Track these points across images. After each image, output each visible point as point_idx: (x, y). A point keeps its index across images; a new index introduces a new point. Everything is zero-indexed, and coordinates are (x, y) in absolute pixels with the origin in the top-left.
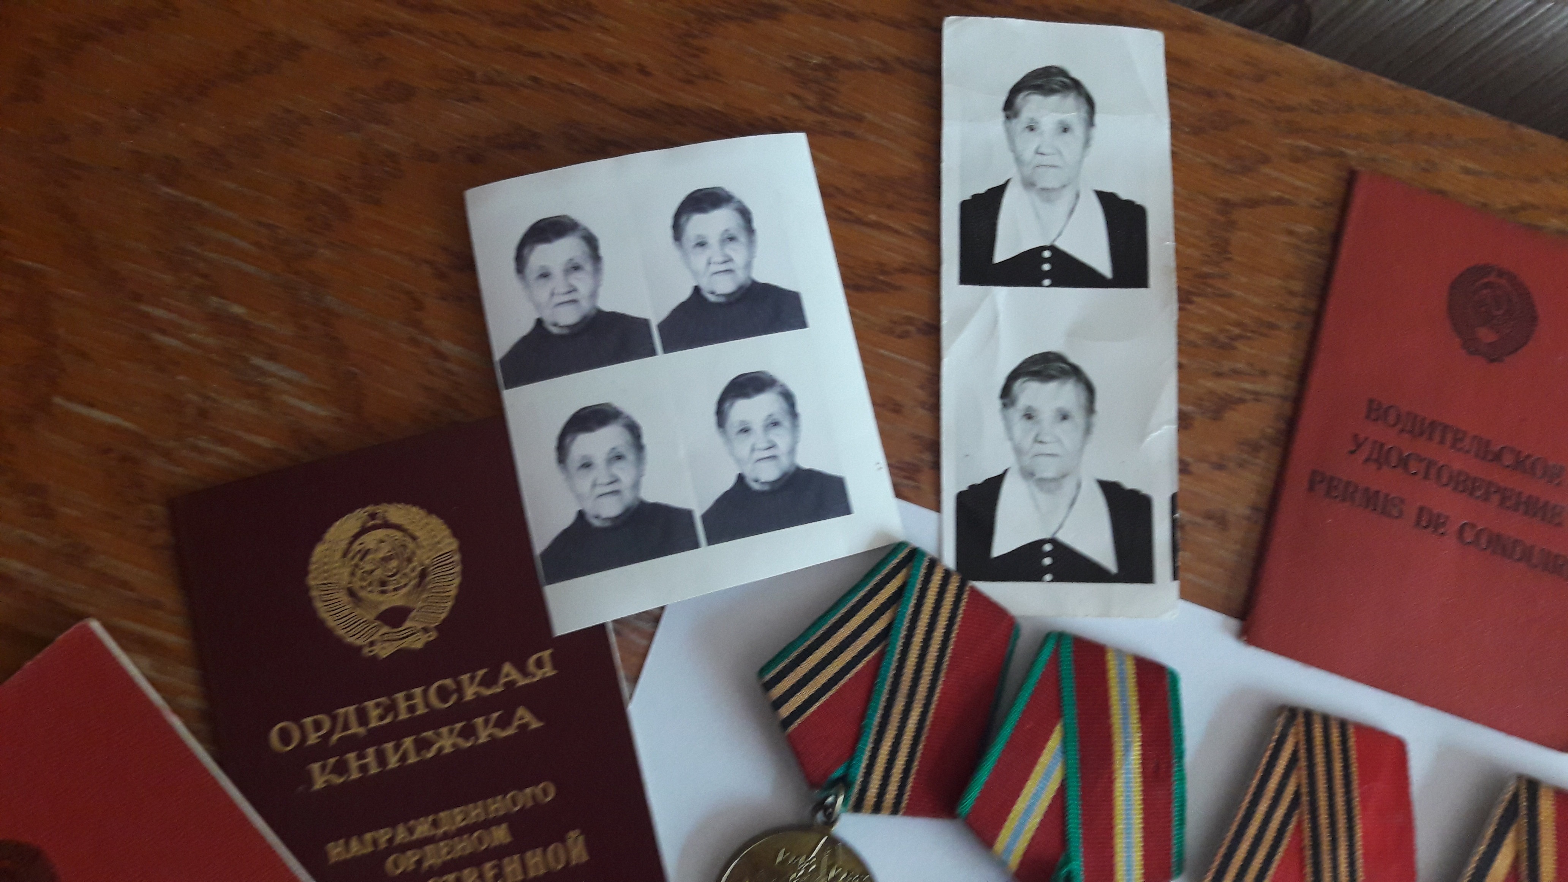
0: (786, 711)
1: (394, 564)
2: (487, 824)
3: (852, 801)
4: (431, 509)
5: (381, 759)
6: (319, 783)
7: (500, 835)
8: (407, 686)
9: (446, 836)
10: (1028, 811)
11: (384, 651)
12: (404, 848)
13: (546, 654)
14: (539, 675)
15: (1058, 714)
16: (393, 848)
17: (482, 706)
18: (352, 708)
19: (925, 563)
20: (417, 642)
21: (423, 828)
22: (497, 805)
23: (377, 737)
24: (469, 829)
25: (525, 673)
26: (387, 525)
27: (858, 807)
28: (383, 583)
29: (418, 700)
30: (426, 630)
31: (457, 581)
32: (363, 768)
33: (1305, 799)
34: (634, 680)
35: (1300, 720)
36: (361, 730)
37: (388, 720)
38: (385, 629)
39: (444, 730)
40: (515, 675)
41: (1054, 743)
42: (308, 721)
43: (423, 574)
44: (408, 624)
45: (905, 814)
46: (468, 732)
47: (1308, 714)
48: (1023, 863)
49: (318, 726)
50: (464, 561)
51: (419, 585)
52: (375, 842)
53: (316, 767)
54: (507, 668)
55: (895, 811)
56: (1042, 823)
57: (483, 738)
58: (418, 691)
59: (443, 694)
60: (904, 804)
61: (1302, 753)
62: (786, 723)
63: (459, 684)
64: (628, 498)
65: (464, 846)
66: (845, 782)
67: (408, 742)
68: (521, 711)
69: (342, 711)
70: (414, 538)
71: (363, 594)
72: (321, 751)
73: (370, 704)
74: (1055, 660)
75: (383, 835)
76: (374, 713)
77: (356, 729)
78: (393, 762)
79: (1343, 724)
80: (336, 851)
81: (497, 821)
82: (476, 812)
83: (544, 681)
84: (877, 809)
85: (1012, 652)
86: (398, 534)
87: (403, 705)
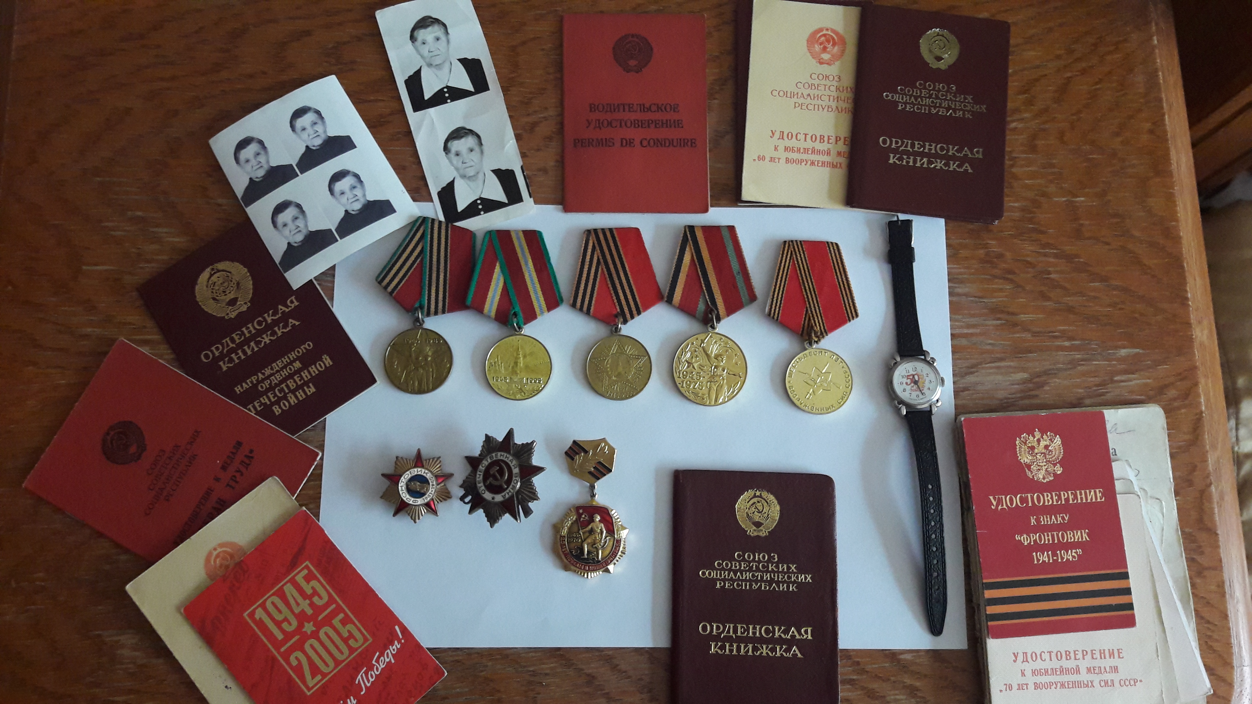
0: (390, 289)
1: (226, 284)
2: (291, 363)
3: (425, 313)
4: (232, 260)
5: (244, 353)
6: (225, 369)
7: (297, 365)
8: (245, 325)
9: (278, 371)
10: (494, 297)
11: (233, 315)
12: (263, 380)
13: (293, 298)
14: (293, 306)
15: (496, 258)
16: (259, 382)
17: (276, 323)
18: (228, 339)
19: (430, 221)
20: (244, 308)
21: (268, 372)
22: (293, 355)
23: (240, 346)
24: (285, 367)
25: (287, 307)
26: (219, 271)
27: (428, 315)
28: (224, 292)
29: (251, 328)
30: (245, 303)
31: (251, 282)
32: (239, 358)
33: (602, 261)
34: (332, 299)
35: (593, 233)
36: (234, 346)
37: (243, 338)
38: (230, 308)
39: (264, 336)
40: (284, 308)
41: (497, 269)
42: (213, 348)
43: (238, 284)
44: (238, 303)
45: (448, 312)
46: (274, 333)
47: (595, 230)
48: (496, 315)
49: (217, 349)
50: (251, 275)
51: (238, 288)
52: (252, 382)
53: (221, 363)
54: (280, 307)
55: (444, 312)
56: (500, 300)
57: (280, 334)
58: (250, 325)
59: (260, 323)
60: (446, 310)
61: (596, 245)
62: (391, 293)
63: (264, 318)
64: (305, 232)
65: (285, 373)
66: (421, 307)
67: (252, 344)
68: (290, 320)
69: (224, 341)
70: (230, 272)
71: (217, 298)
72: (222, 357)
73: (234, 335)
74: (491, 240)
75: (254, 379)
76: (236, 338)
77: (232, 345)
78: (249, 352)
79: (611, 230)
80: (238, 389)
81: (295, 361)
82: (285, 360)
83: (295, 307)
84: (436, 313)
85: (474, 243)
86: (224, 273)
87: (246, 332)
